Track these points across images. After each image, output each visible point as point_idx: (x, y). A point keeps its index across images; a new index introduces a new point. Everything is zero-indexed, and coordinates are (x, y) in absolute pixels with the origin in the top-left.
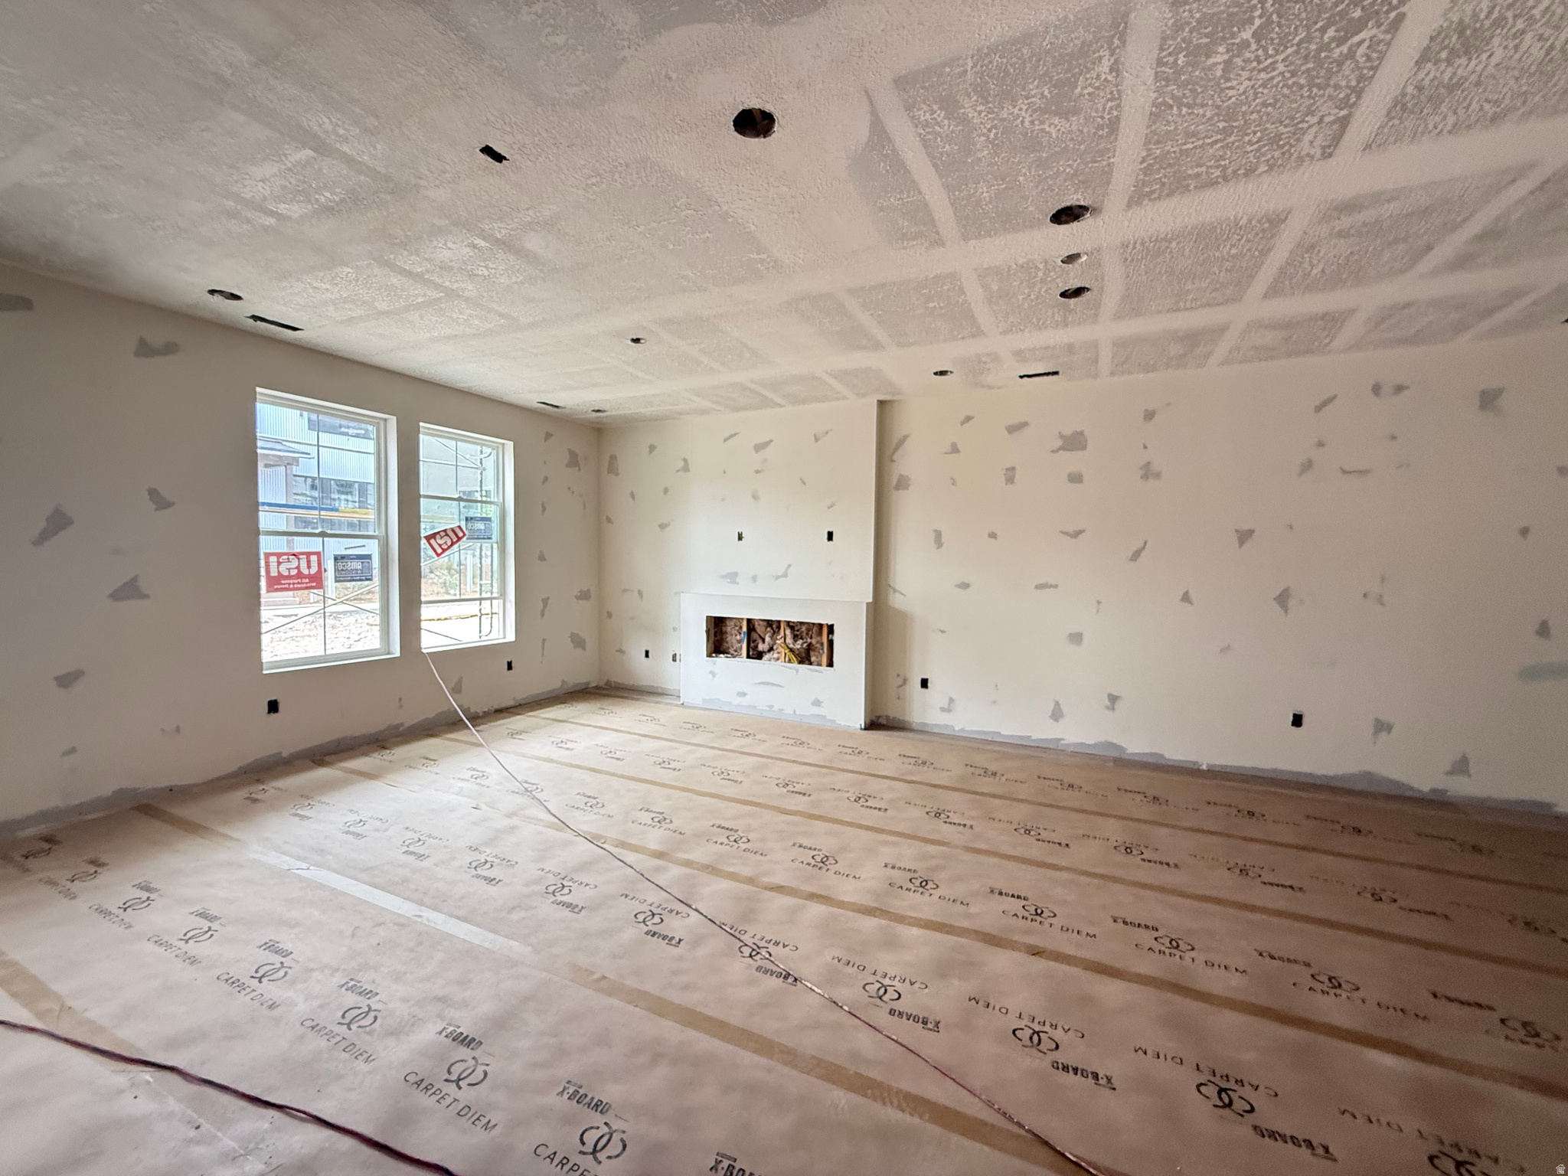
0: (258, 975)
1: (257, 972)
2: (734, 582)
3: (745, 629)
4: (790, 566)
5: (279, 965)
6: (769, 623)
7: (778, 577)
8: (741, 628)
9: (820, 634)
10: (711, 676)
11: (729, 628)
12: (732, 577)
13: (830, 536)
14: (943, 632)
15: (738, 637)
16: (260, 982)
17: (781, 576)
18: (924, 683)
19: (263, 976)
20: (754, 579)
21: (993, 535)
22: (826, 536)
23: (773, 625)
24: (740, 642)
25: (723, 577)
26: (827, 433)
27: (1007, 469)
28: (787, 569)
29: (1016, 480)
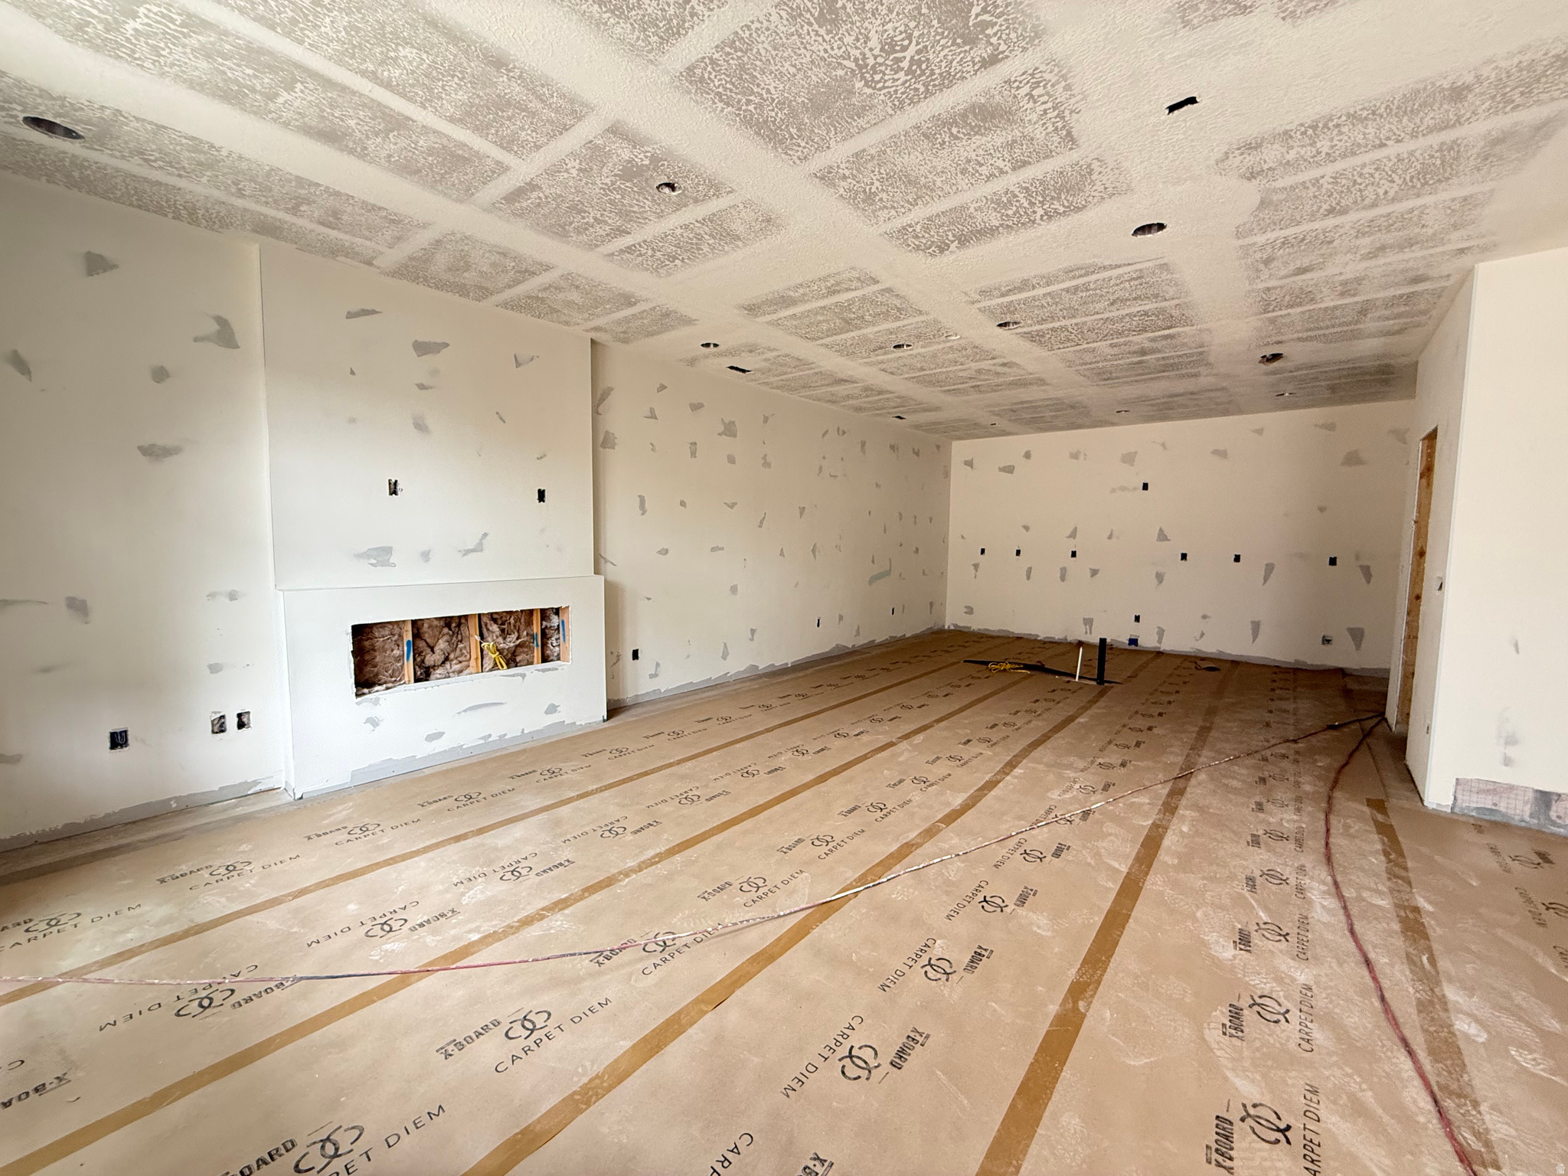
0: (1279, 1136)
1: (1278, 1141)
2: (386, 563)
3: (408, 636)
4: (485, 535)
5: (1249, 1121)
6: (448, 621)
7: (468, 552)
8: (401, 636)
9: (529, 623)
10: (369, 726)
11: (380, 639)
12: (381, 556)
13: (541, 496)
14: (649, 599)
15: (397, 652)
16: (1288, 1128)
17: (472, 551)
18: (635, 655)
19: (1279, 1130)
20: (426, 555)
21: (683, 504)
22: (537, 496)
23: (454, 625)
24: (399, 658)
25: (360, 556)
26: (532, 359)
27: (691, 444)
28: (481, 540)
29: (697, 454)
